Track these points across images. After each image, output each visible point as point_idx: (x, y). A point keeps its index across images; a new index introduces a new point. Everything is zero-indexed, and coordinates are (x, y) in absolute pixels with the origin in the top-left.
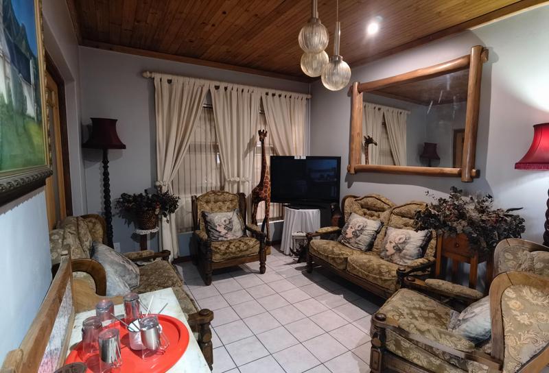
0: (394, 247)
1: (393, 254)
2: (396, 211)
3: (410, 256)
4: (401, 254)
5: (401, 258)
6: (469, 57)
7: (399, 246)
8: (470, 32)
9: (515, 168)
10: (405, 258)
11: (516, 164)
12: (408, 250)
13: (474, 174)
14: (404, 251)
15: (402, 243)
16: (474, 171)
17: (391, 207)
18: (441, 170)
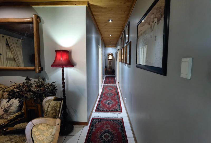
0: (4, 110)
1: (3, 114)
2: (6, 90)
3: (13, 112)
4: (8, 113)
5: (8, 115)
6: (33, 18)
7: (7, 109)
8: (32, 8)
9: (51, 67)
10: (11, 114)
11: (51, 65)
12: (11, 110)
13: (40, 69)
14: (10, 111)
15: (9, 107)
16: (40, 68)
17: (3, 89)
18: (27, 68)
